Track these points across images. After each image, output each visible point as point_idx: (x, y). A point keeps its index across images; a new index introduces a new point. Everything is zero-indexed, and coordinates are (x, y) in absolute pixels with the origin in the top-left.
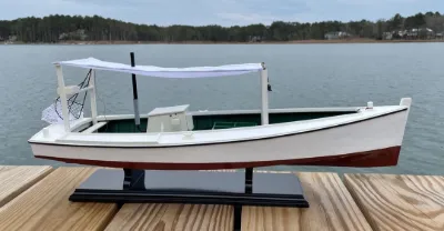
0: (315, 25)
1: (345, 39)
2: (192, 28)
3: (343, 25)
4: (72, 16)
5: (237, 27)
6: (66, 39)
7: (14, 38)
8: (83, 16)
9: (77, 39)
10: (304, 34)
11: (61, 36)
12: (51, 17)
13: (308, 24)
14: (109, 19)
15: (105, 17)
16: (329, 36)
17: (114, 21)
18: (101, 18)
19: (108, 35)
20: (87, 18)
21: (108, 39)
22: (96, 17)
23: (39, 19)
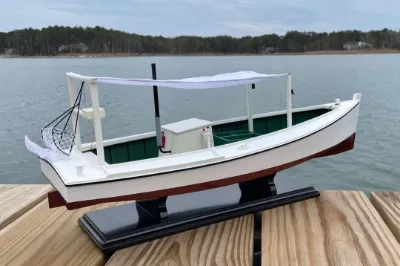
0: (333, 34)
1: (366, 49)
2: (200, 39)
3: (364, 34)
4: (72, 27)
5: (248, 38)
6: (65, 52)
7: (11, 50)
8: (84, 27)
9: (78, 52)
10: (322, 45)
11: (60, 49)
12: (50, 28)
13: (325, 34)
14: (111, 30)
15: (108, 28)
16: (348, 46)
17: (117, 32)
18: (103, 29)
19: (111, 47)
20: (88, 29)
21: (110, 52)
22: (98, 28)
23: (37, 31)
